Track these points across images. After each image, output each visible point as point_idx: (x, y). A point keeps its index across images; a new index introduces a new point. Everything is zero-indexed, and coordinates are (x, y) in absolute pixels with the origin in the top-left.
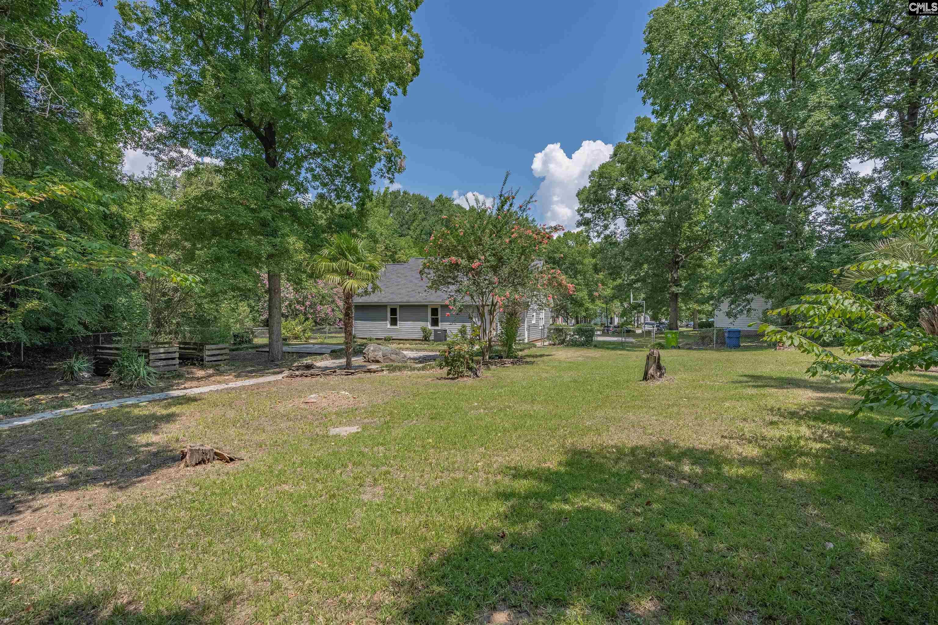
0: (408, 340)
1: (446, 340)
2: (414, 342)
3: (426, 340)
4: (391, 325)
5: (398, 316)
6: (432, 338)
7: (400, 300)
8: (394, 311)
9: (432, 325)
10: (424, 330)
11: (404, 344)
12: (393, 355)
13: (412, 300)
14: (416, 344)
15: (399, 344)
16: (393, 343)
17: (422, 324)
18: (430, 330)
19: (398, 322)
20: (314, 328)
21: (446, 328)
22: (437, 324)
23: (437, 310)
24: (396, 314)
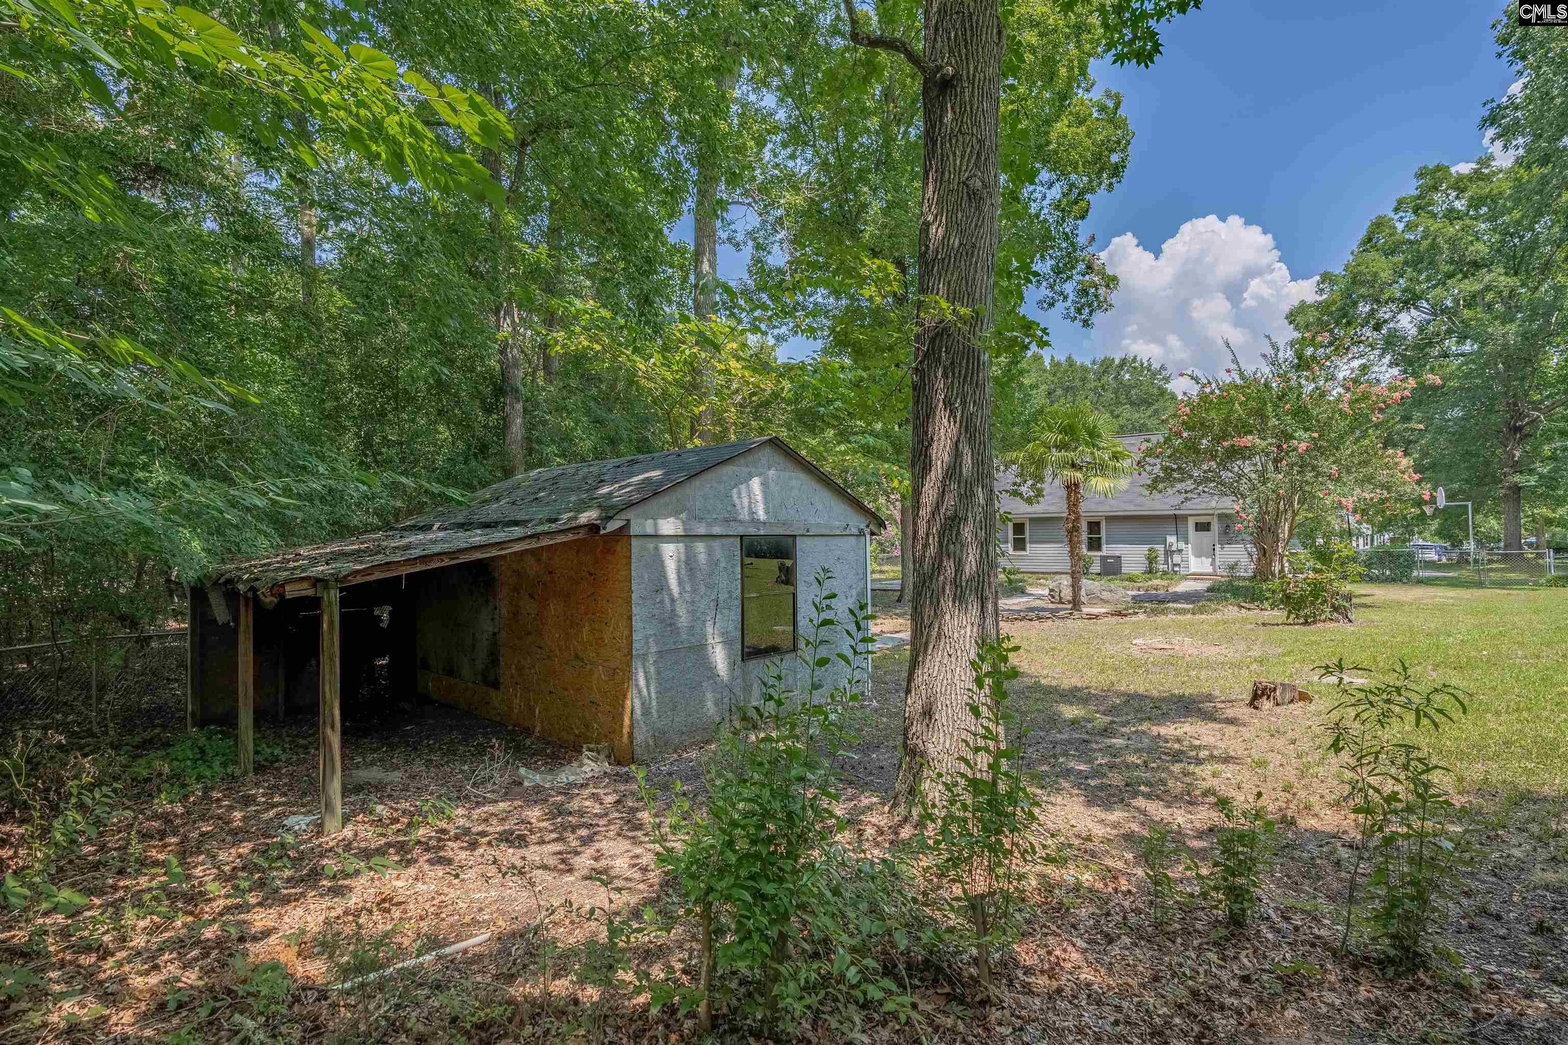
1: (1120, 573)
4: (1016, 549)
5: (1026, 537)
7: (1031, 510)
8: (1019, 528)
9: (1090, 549)
13: (1052, 509)
19: (1027, 545)
21: (1117, 553)
22: (1099, 548)
23: (1098, 524)
24: (1023, 533)
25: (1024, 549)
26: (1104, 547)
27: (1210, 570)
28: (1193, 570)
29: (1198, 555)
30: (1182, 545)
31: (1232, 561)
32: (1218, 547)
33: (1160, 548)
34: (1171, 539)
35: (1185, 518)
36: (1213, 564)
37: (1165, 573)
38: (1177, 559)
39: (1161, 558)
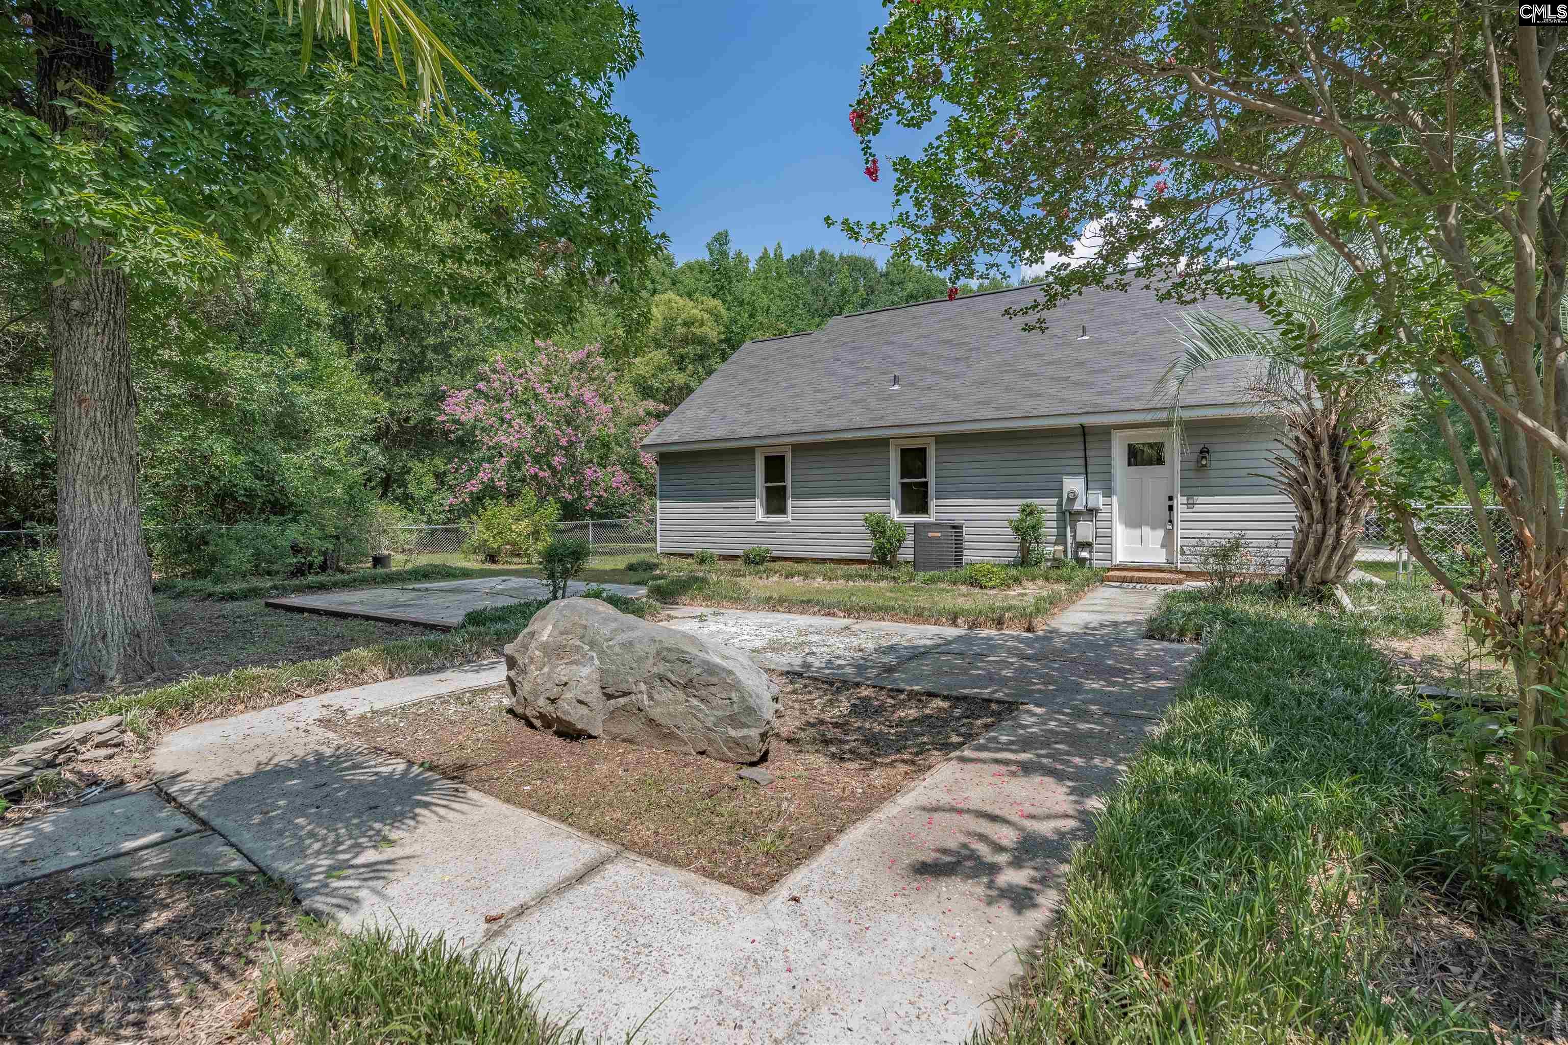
0: (823, 561)
1: (958, 563)
2: (842, 569)
3: (883, 561)
4: (769, 511)
5: (789, 483)
6: (906, 553)
7: (794, 428)
8: (775, 467)
9: (905, 510)
10: (877, 527)
11: (806, 575)
12: (665, 694)
13: (832, 424)
14: (848, 577)
15: (790, 575)
16: (769, 572)
17: (872, 506)
18: (898, 527)
19: (790, 503)
20: (561, 525)
21: (958, 518)
22: (923, 508)
23: (921, 453)
24: (782, 478)
25: (782, 510)
26: (933, 504)
27: (1159, 557)
28: (1121, 556)
29: (1134, 521)
30: (1097, 499)
31: (1221, 535)
32: (1180, 501)
33: (1047, 507)
34: (1073, 484)
35: (1106, 432)
36: (1167, 542)
37: (1058, 563)
38: (1085, 530)
39: (1049, 528)
